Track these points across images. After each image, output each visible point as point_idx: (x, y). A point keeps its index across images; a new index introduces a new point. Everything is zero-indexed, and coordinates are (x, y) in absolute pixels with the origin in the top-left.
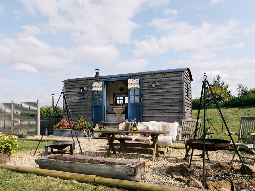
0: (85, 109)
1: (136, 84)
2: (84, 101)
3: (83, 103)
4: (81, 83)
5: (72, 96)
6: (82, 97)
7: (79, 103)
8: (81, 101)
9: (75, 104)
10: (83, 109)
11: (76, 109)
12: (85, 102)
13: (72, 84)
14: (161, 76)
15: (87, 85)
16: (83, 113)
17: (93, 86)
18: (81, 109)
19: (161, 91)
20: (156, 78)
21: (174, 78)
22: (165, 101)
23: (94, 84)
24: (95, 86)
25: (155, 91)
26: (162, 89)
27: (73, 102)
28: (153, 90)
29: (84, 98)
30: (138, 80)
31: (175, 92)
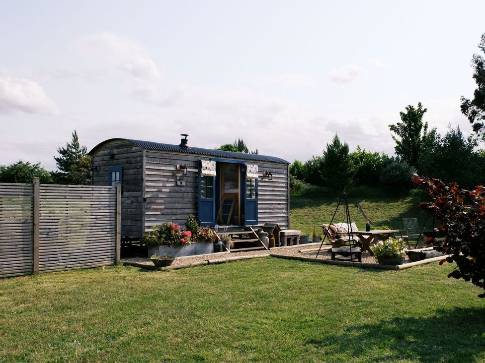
0: (184, 205)
1: (255, 172)
2: (181, 190)
3: (180, 194)
4: (176, 157)
5: (159, 179)
6: (179, 183)
7: (173, 194)
8: (177, 189)
9: (166, 196)
10: (179, 206)
12: (184, 192)
16: (178, 211)
17: (203, 167)
18: (176, 204)
19: (272, 184)
20: (267, 167)
21: (281, 170)
22: (275, 198)
23: (205, 163)
24: (206, 168)
25: (266, 184)
26: (272, 182)
27: (163, 190)
28: (265, 182)
29: (182, 185)
30: (256, 166)
31: (282, 187)
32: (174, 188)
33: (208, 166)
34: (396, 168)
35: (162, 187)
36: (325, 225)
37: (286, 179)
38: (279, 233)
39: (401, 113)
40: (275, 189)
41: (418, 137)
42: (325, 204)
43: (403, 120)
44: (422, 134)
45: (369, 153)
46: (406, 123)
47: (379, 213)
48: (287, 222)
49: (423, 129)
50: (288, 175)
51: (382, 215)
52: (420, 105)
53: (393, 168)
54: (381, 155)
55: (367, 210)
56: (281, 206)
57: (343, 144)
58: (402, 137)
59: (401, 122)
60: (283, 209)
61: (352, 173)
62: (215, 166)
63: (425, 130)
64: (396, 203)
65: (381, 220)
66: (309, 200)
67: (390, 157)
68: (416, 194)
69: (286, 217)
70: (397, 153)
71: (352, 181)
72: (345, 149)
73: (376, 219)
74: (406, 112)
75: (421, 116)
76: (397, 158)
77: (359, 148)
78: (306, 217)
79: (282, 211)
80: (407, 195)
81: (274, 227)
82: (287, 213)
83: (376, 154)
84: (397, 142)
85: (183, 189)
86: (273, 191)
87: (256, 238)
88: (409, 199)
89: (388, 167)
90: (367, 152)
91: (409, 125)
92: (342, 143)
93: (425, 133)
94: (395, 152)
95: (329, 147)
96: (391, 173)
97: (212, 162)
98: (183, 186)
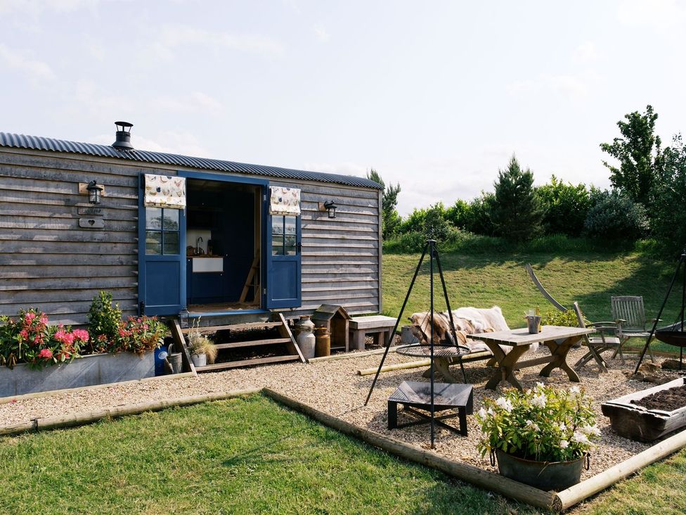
0: (101, 269)
1: (292, 203)
2: (92, 238)
3: (91, 246)
4: (76, 166)
5: (26, 212)
6: (84, 222)
7: (68, 245)
8: (79, 234)
9: (45, 249)
10: (88, 271)
11: (50, 270)
12: (101, 242)
13: (27, 158)
14: (337, 191)
15: (109, 179)
16: (85, 283)
17: (149, 188)
18: (79, 268)
19: (340, 228)
20: (328, 193)
21: (363, 200)
22: (347, 254)
23: (152, 181)
24: (159, 190)
25: (326, 227)
26: (341, 223)
27: (37, 238)
28: (323, 222)
29: (94, 226)
30: (297, 191)
31: (366, 233)
32: (72, 233)
33: (162, 186)
34: (610, 206)
35: (36, 231)
36: (418, 314)
37: (375, 218)
38: (347, 325)
39: (620, 124)
40: (346, 237)
41: (649, 159)
42: (493, 263)
43: (624, 134)
44: (653, 154)
45: (568, 185)
46: (629, 137)
47: (578, 278)
48: (376, 299)
49: (654, 146)
50: (378, 211)
51: (584, 282)
52: (650, 108)
53: (606, 207)
54: (588, 189)
55: (559, 273)
56: (363, 270)
57: (525, 171)
58: (622, 160)
59: (621, 136)
60: (367, 274)
61: (538, 216)
62: (183, 187)
63: (658, 146)
64: (611, 263)
65: (580, 291)
66: (468, 257)
67: (603, 191)
68: (645, 248)
69: (375, 292)
70: (614, 185)
71: (539, 228)
72: (527, 179)
73: (572, 289)
74: (627, 122)
75: (652, 125)
76: (615, 193)
77: (554, 178)
78: (454, 285)
79: (364, 279)
80: (629, 249)
81: (334, 312)
82: (376, 284)
83: (581, 188)
84: (613, 170)
85: (99, 235)
86: (343, 240)
87: (287, 336)
88: (634, 256)
89: (598, 205)
90: (566, 184)
91: (634, 142)
92: (523, 169)
93: (659, 152)
94: (611, 183)
95: (501, 176)
96: (603, 215)
97: (174, 178)
98: (99, 229)
